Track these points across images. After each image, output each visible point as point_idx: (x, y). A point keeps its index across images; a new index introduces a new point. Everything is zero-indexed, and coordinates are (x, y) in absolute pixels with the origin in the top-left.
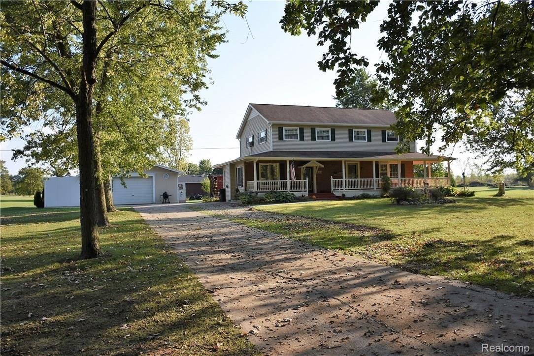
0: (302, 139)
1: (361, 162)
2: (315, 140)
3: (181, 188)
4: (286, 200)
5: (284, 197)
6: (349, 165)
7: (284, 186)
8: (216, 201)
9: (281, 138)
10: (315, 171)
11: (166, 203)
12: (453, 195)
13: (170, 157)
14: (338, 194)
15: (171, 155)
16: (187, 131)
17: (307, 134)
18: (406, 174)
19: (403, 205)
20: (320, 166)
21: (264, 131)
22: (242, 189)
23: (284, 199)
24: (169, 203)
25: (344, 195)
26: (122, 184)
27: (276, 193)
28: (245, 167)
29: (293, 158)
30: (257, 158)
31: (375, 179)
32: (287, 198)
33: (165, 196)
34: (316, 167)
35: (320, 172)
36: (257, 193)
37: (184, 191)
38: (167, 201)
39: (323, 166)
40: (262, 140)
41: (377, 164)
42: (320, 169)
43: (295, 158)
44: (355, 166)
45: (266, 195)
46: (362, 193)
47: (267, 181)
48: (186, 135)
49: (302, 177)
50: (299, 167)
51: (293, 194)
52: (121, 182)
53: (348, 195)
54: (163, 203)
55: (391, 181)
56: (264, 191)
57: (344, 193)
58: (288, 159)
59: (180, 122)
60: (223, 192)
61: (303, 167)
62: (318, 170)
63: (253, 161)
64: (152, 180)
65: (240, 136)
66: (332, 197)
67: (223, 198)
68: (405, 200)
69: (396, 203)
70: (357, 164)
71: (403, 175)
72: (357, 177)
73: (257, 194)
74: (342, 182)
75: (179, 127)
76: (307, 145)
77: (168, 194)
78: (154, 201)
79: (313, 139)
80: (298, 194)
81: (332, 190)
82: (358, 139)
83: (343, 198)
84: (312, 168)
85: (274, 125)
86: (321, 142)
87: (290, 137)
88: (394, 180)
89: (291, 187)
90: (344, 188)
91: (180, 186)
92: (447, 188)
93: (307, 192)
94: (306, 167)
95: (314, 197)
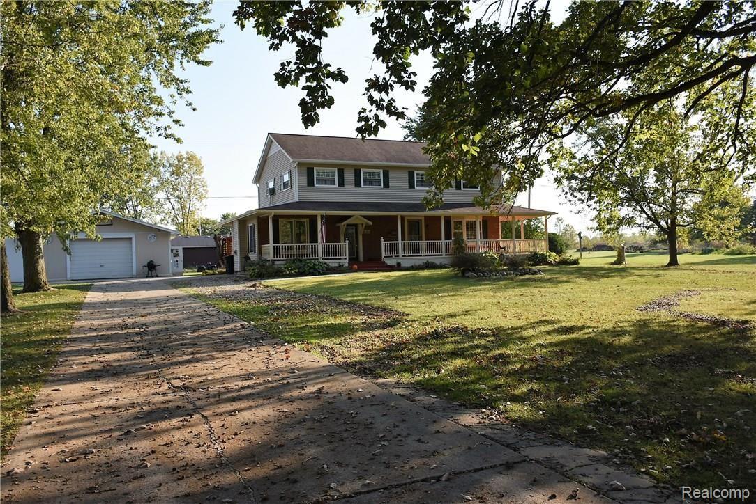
0: (341, 184)
1: (427, 218)
2: (361, 187)
3: (176, 255)
4: (313, 272)
5: (311, 268)
6: (410, 223)
7: (314, 251)
8: (222, 273)
9: (310, 183)
10: (361, 229)
11: (152, 277)
12: (550, 264)
13: (173, 209)
14: (390, 262)
15: (176, 207)
16: (199, 172)
17: (349, 177)
18: (489, 235)
19: (468, 277)
20: (367, 223)
21: (288, 173)
22: (253, 256)
23: (311, 271)
24: (157, 276)
25: (399, 264)
26: (65, 250)
27: (300, 261)
29: (324, 212)
30: (273, 212)
31: (443, 241)
32: (315, 270)
33: (151, 267)
34: (362, 225)
35: (368, 232)
36: (273, 261)
37: (180, 258)
38: (154, 274)
39: (371, 223)
40: (285, 185)
41: (448, 220)
42: (367, 227)
43: (328, 212)
44: (418, 223)
45: (285, 264)
46: (425, 261)
47: (292, 245)
48: (198, 177)
49: (342, 238)
50: (338, 225)
51: (325, 263)
52: (62, 246)
53: (404, 263)
54: (147, 277)
55: (466, 245)
56: (284, 258)
57: (399, 261)
58: (319, 213)
59: (189, 158)
60: (230, 260)
61: (343, 224)
62: (365, 228)
63: (268, 217)
64: (131, 243)
65: (257, 179)
66: (382, 267)
67: (231, 270)
68: (474, 271)
69: (460, 274)
70: (421, 220)
71: (485, 235)
72: (420, 238)
73: (273, 263)
74: (397, 244)
75: (187, 166)
76: (349, 193)
77: (156, 263)
78: (135, 273)
79: (358, 184)
80: (333, 263)
81: (383, 257)
82: (422, 185)
83: (398, 267)
84: (356, 226)
85: (300, 165)
86: (369, 189)
87: (324, 182)
88: (471, 244)
89: (324, 253)
90: (400, 255)
91: (174, 251)
92: (543, 254)
93: (347, 261)
94: (348, 225)
95: (356, 266)
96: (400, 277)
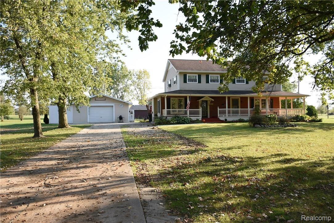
0: (200, 82)
1: (241, 98)
2: (209, 83)
3: (132, 113)
4: (184, 122)
5: (183, 121)
6: (233, 100)
7: (186, 113)
8: (148, 122)
9: (185, 81)
10: (209, 103)
11: (121, 122)
12: (306, 121)
14: (222, 118)
16: (148, 78)
17: (203, 79)
18: (274, 106)
19: (256, 127)
20: (211, 100)
21: (175, 76)
22: (159, 115)
23: (183, 122)
24: (123, 122)
25: (226, 120)
26: (78, 111)
27: (178, 117)
28: (161, 100)
29: (190, 95)
30: (167, 95)
31: (249, 109)
32: (185, 121)
33: (121, 118)
34: (209, 101)
35: (212, 104)
36: (166, 117)
37: (133, 115)
38: (122, 121)
39: (213, 100)
40: (175, 83)
41: (252, 99)
42: (212, 102)
43: (192, 95)
44: (237, 100)
45: (172, 119)
46: (239, 118)
47: (175, 109)
48: (148, 80)
49: (200, 107)
50: (198, 101)
51: (190, 118)
52: (76, 109)
53: (229, 119)
54: (119, 122)
55: (261, 111)
56: (172, 116)
57: (226, 118)
58: (188, 95)
59: (144, 72)
60: (151, 116)
61: (200, 100)
62: (211, 102)
63: (165, 97)
64: (113, 108)
65: (165, 80)
66: (218, 121)
67: (151, 120)
68: (259, 124)
69: (252, 126)
70: (238, 99)
71: (271, 106)
72: (238, 108)
73: (166, 118)
74: (225, 111)
75: (143, 75)
76: (203, 86)
77: (123, 117)
78: (114, 121)
79: (207, 82)
80: (194, 118)
81: (218, 116)
82: (239, 82)
83: (226, 121)
84: (207, 101)
85: (180, 73)
86: (213, 84)
87: (191, 81)
88: (264, 110)
89: (190, 114)
90: (227, 115)
91: (131, 112)
92: (302, 116)
93: (201, 117)
94: (202, 101)
95: (204, 120)
96: (226, 126)
